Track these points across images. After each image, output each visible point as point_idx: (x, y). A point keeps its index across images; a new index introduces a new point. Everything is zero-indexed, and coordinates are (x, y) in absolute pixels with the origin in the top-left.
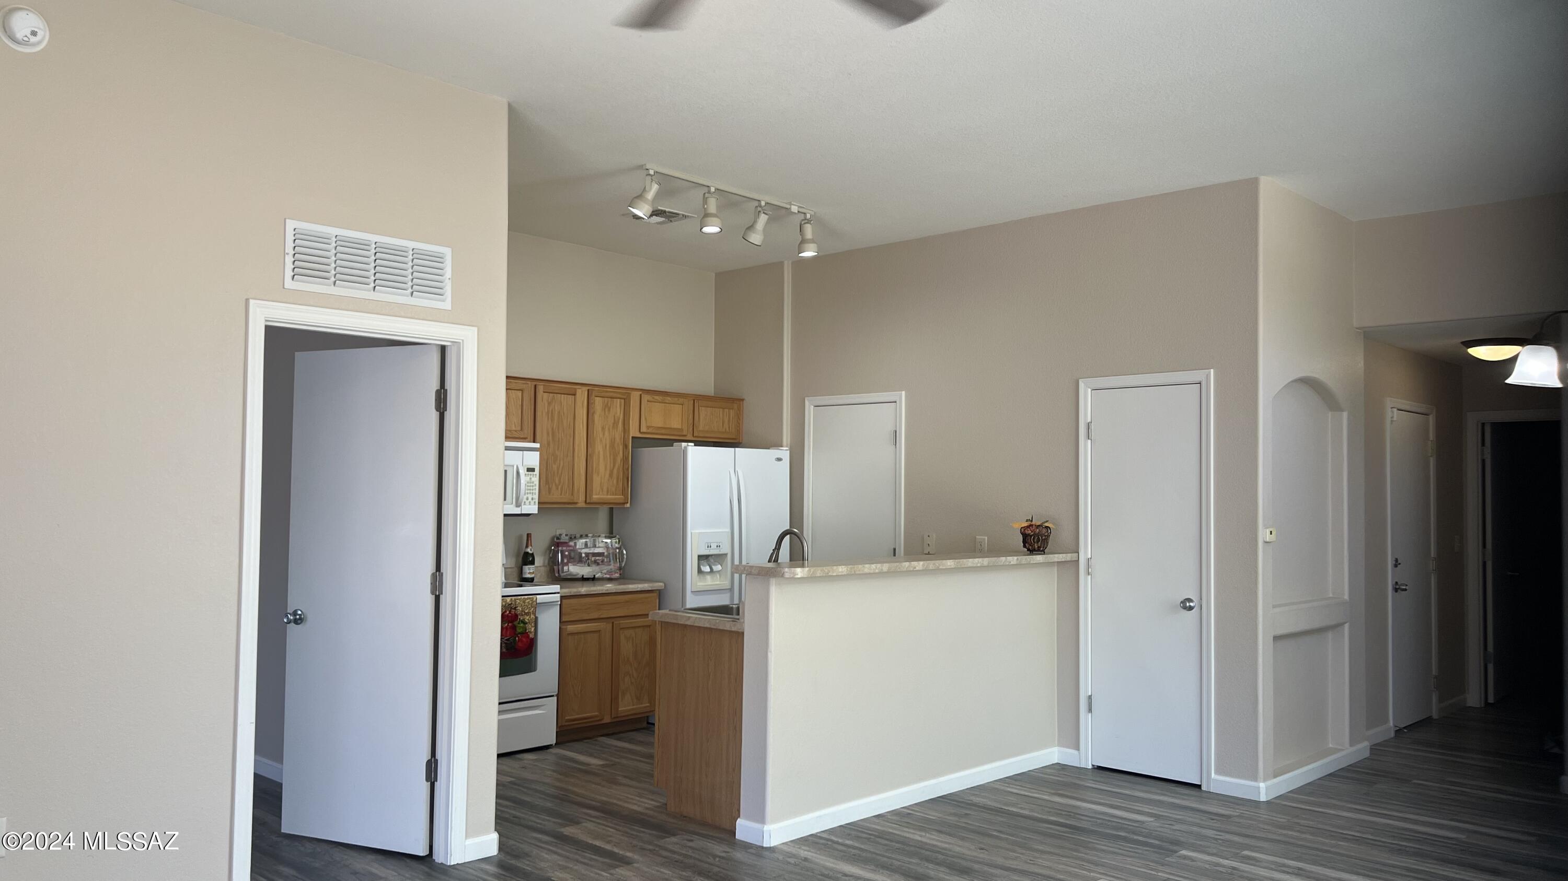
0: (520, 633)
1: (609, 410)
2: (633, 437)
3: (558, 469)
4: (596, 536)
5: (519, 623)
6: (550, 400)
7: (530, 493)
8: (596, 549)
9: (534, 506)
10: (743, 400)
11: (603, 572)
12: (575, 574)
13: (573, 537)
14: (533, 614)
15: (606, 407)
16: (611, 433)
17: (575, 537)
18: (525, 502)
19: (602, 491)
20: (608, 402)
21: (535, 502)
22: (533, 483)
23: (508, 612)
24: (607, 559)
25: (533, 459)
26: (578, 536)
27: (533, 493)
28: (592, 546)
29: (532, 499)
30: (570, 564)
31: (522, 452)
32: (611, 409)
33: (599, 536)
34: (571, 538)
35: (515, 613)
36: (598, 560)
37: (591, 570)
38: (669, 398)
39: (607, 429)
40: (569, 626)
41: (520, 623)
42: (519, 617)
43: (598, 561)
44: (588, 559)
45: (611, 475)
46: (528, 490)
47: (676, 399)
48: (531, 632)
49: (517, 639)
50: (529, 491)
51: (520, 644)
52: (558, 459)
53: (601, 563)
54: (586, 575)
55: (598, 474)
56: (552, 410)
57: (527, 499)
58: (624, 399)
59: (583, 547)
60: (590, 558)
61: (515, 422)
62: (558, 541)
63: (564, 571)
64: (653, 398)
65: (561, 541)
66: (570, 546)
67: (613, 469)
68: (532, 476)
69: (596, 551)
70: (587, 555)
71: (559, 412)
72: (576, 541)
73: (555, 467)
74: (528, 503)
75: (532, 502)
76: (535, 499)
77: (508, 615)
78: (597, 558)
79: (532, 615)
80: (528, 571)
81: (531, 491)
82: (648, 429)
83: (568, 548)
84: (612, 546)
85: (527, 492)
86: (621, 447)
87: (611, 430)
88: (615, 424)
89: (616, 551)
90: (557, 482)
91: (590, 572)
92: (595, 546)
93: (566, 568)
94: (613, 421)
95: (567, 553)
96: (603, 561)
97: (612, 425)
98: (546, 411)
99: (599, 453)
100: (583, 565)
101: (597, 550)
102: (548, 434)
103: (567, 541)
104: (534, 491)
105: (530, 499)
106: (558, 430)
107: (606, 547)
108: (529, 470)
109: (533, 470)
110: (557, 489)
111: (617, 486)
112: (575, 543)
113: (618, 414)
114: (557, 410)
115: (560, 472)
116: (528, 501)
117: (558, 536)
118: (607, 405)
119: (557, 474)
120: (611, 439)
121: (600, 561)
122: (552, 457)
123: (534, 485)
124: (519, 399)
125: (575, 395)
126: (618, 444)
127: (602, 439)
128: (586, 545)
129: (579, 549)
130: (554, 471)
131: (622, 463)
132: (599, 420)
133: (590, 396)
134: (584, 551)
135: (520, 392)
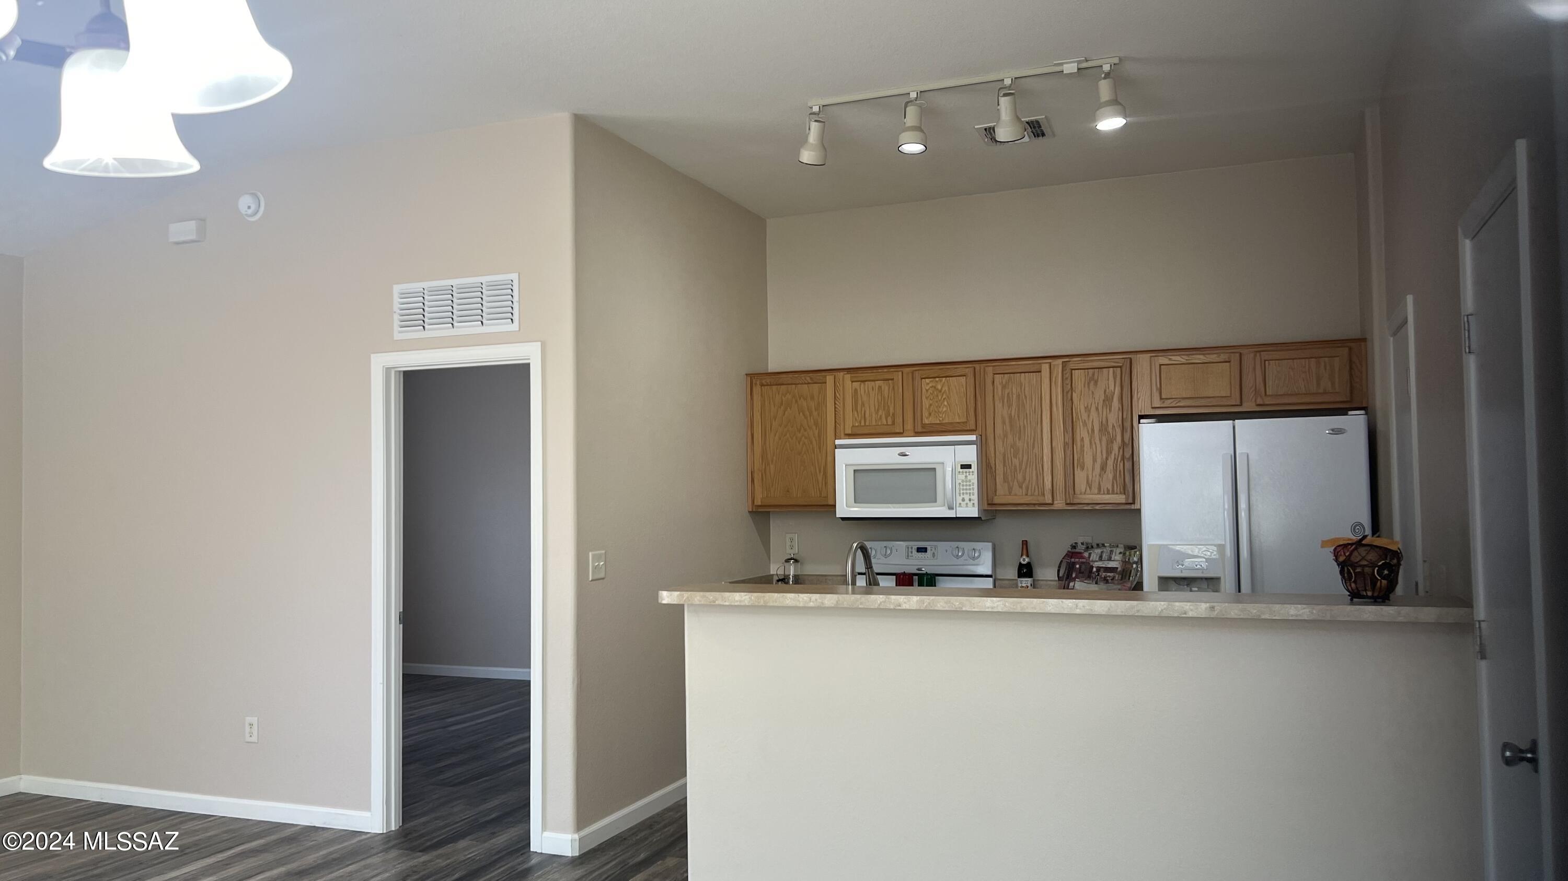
1: (1096, 383)
2: (1140, 416)
3: (1021, 464)
4: (1113, 547)
6: (1004, 383)
7: (967, 493)
8: (1111, 562)
9: (973, 509)
10: (1366, 340)
13: (1090, 547)
15: (1092, 381)
16: (1101, 413)
17: (1092, 547)
18: (960, 504)
19: (1090, 488)
20: (1093, 374)
21: (973, 504)
22: (970, 481)
24: (1118, 577)
25: (970, 454)
26: (1095, 546)
27: (970, 493)
28: (1106, 557)
29: (970, 500)
30: (1077, 580)
31: (953, 447)
32: (1099, 383)
33: (1117, 546)
34: (1087, 548)
36: (1109, 577)
38: (1201, 357)
39: (1093, 409)
43: (1108, 578)
44: (1098, 575)
45: (1103, 468)
46: (963, 490)
47: (1214, 355)
50: (965, 491)
52: (1021, 452)
53: (1110, 581)
55: (1083, 469)
56: (1008, 394)
57: (963, 500)
58: (1120, 367)
59: (1097, 560)
60: (1100, 574)
61: (958, 414)
62: (1074, 550)
63: (1070, 587)
64: (1170, 359)
65: (1077, 550)
66: (1083, 558)
67: (1107, 459)
68: (968, 473)
69: (1109, 566)
70: (1099, 569)
71: (1018, 396)
72: (1092, 551)
73: (1016, 462)
74: (965, 505)
75: (970, 504)
76: (973, 500)
78: (1109, 574)
80: (1020, 585)
81: (968, 492)
82: (1163, 402)
83: (1080, 560)
84: (1129, 559)
85: (962, 492)
86: (1119, 431)
87: (1100, 408)
88: (1108, 400)
89: (1132, 566)
90: (1020, 477)
92: (1110, 559)
93: (1071, 584)
94: (1103, 397)
95: (1078, 566)
97: (1101, 403)
98: (1000, 393)
99: (1082, 440)
100: (1091, 582)
101: (1111, 565)
102: (1004, 423)
103: (1083, 551)
104: (971, 491)
105: (967, 501)
106: (1019, 417)
107: (1122, 561)
108: (963, 467)
109: (969, 466)
110: (1021, 487)
111: (1115, 483)
112: (1090, 554)
113: (1112, 388)
114: (1016, 393)
115: (1024, 467)
116: (965, 502)
117: (1074, 545)
118: (1092, 379)
119: (1020, 470)
120: (1101, 420)
121: (1111, 578)
122: (1012, 450)
123: (971, 483)
124: (962, 385)
125: (1040, 372)
126: (1113, 426)
127: (1087, 421)
128: (1101, 557)
129: (1092, 561)
130: (1015, 467)
131: (1121, 451)
132: (1080, 399)
133: (1066, 370)
134: (1096, 564)
135: (963, 378)
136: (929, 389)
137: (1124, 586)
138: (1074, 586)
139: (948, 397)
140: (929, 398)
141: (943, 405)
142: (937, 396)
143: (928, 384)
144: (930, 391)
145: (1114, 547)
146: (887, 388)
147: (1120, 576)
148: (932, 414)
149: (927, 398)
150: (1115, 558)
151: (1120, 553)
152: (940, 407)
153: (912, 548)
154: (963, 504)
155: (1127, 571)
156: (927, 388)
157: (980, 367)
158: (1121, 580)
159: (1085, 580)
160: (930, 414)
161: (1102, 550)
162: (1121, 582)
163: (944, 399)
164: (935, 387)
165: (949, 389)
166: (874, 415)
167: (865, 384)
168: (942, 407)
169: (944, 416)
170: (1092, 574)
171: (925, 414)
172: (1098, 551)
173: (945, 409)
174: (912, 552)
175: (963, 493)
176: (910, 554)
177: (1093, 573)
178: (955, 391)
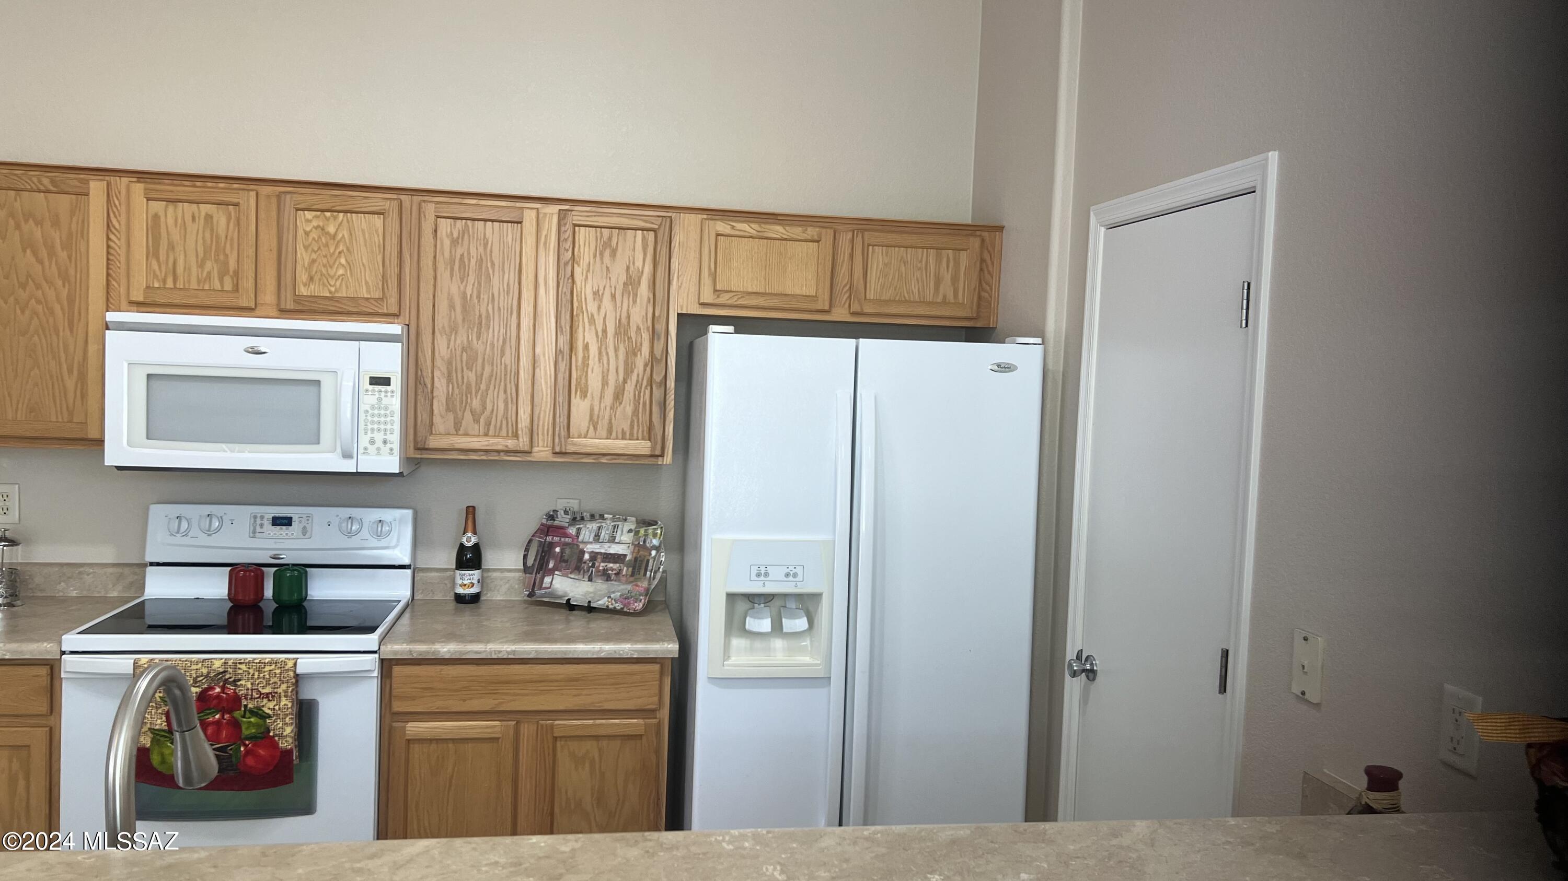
0: (247, 739)
1: (614, 253)
2: (680, 316)
3: (479, 378)
4: (619, 519)
5: (244, 717)
6: (455, 235)
7: (379, 430)
8: (614, 546)
9: (391, 458)
10: (1001, 229)
11: (612, 596)
12: (560, 593)
13: (578, 518)
14: (286, 696)
15: (607, 249)
16: (619, 304)
17: (582, 518)
18: (366, 449)
19: (595, 429)
20: (610, 238)
21: (391, 449)
22: (386, 408)
23: (218, 690)
24: (627, 570)
25: (387, 358)
26: (587, 515)
27: (385, 430)
28: (607, 537)
29: (385, 442)
30: (556, 572)
31: (358, 342)
32: (618, 254)
33: (625, 520)
34: (574, 519)
35: (235, 692)
36: (612, 569)
37: (591, 589)
38: (779, 228)
39: (607, 296)
40: (410, 724)
41: (248, 715)
42: (244, 702)
43: (610, 572)
44: (593, 566)
45: (618, 396)
46: (373, 422)
47: (799, 229)
48: (281, 736)
49: (242, 749)
50: (376, 426)
51: (250, 761)
52: (480, 361)
53: (613, 577)
54: (576, 601)
55: (584, 395)
56: (462, 255)
57: (372, 442)
58: (654, 231)
59: (591, 540)
60: (597, 564)
61: (367, 283)
62: (550, 523)
63: (544, 585)
64: (733, 227)
65: (556, 523)
66: (566, 535)
67: (625, 381)
68: (383, 394)
69: (612, 551)
70: (594, 556)
71: (480, 261)
72: (581, 526)
73: (471, 376)
74: (376, 450)
75: (385, 449)
76: (392, 443)
77: (218, 696)
78: (611, 565)
79: (283, 699)
80: (460, 582)
81: (382, 426)
82: (718, 297)
83: (563, 539)
84: (645, 542)
85: (370, 426)
86: (646, 336)
87: (618, 295)
88: (631, 283)
90: (476, 403)
91: (588, 593)
92: (612, 540)
93: (547, 580)
94: (623, 278)
95: (558, 550)
96: (618, 574)
97: (620, 287)
98: (447, 254)
99: (586, 347)
100: (580, 577)
101: (614, 549)
102: (452, 307)
103: (567, 525)
104: (389, 427)
106: (478, 297)
107: (633, 544)
108: (375, 381)
109: (386, 381)
110: (477, 421)
111: (636, 421)
112: (579, 530)
113: (639, 264)
114: (475, 257)
115: (483, 387)
116: (376, 446)
117: (551, 513)
118: (607, 244)
119: (477, 393)
120: (618, 318)
121: (614, 572)
122: (464, 354)
123: (388, 412)
124: (377, 231)
125: (521, 223)
126: (638, 328)
127: (596, 317)
128: (597, 536)
129: (583, 542)
130: (469, 386)
131: (648, 369)
132: (587, 277)
133: (565, 224)
134: (590, 548)
135: (379, 218)
136: (311, 231)
137: (637, 586)
138: (551, 583)
139: (348, 249)
140: (310, 249)
141: (337, 263)
142: (327, 245)
143: (308, 221)
144: (314, 235)
145: (621, 521)
146: (223, 221)
147: (630, 569)
148: (316, 278)
149: (306, 248)
150: (622, 538)
151: (630, 531)
152: (331, 267)
153: (262, 518)
154: (372, 449)
155: (642, 561)
156: (308, 229)
157: (411, 201)
158: (632, 575)
159: (571, 573)
160: (311, 279)
161: (598, 525)
162: (632, 579)
163: (340, 253)
164: (323, 229)
165: (351, 234)
166: (194, 269)
167: (176, 207)
168: (336, 266)
169: (338, 284)
170: (583, 565)
171: (302, 276)
172: (594, 526)
173: (341, 272)
174: (262, 525)
175: (372, 430)
176: (258, 529)
177: (585, 563)
178: (362, 239)
